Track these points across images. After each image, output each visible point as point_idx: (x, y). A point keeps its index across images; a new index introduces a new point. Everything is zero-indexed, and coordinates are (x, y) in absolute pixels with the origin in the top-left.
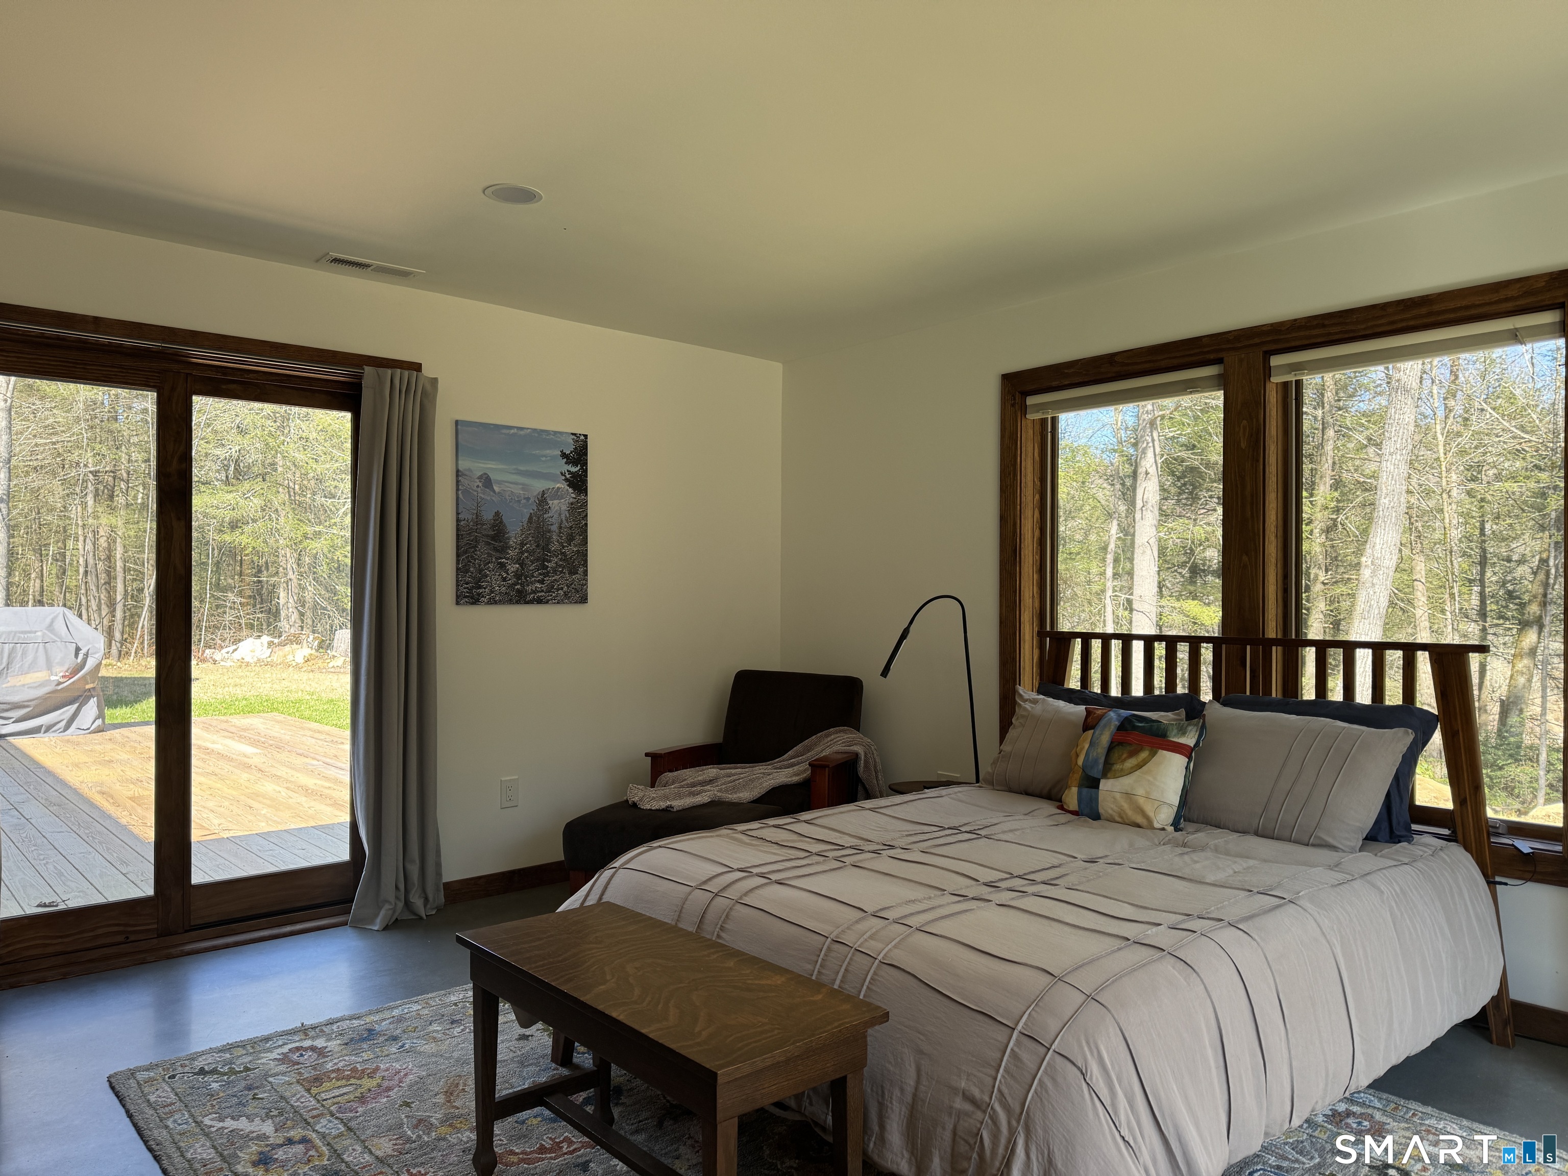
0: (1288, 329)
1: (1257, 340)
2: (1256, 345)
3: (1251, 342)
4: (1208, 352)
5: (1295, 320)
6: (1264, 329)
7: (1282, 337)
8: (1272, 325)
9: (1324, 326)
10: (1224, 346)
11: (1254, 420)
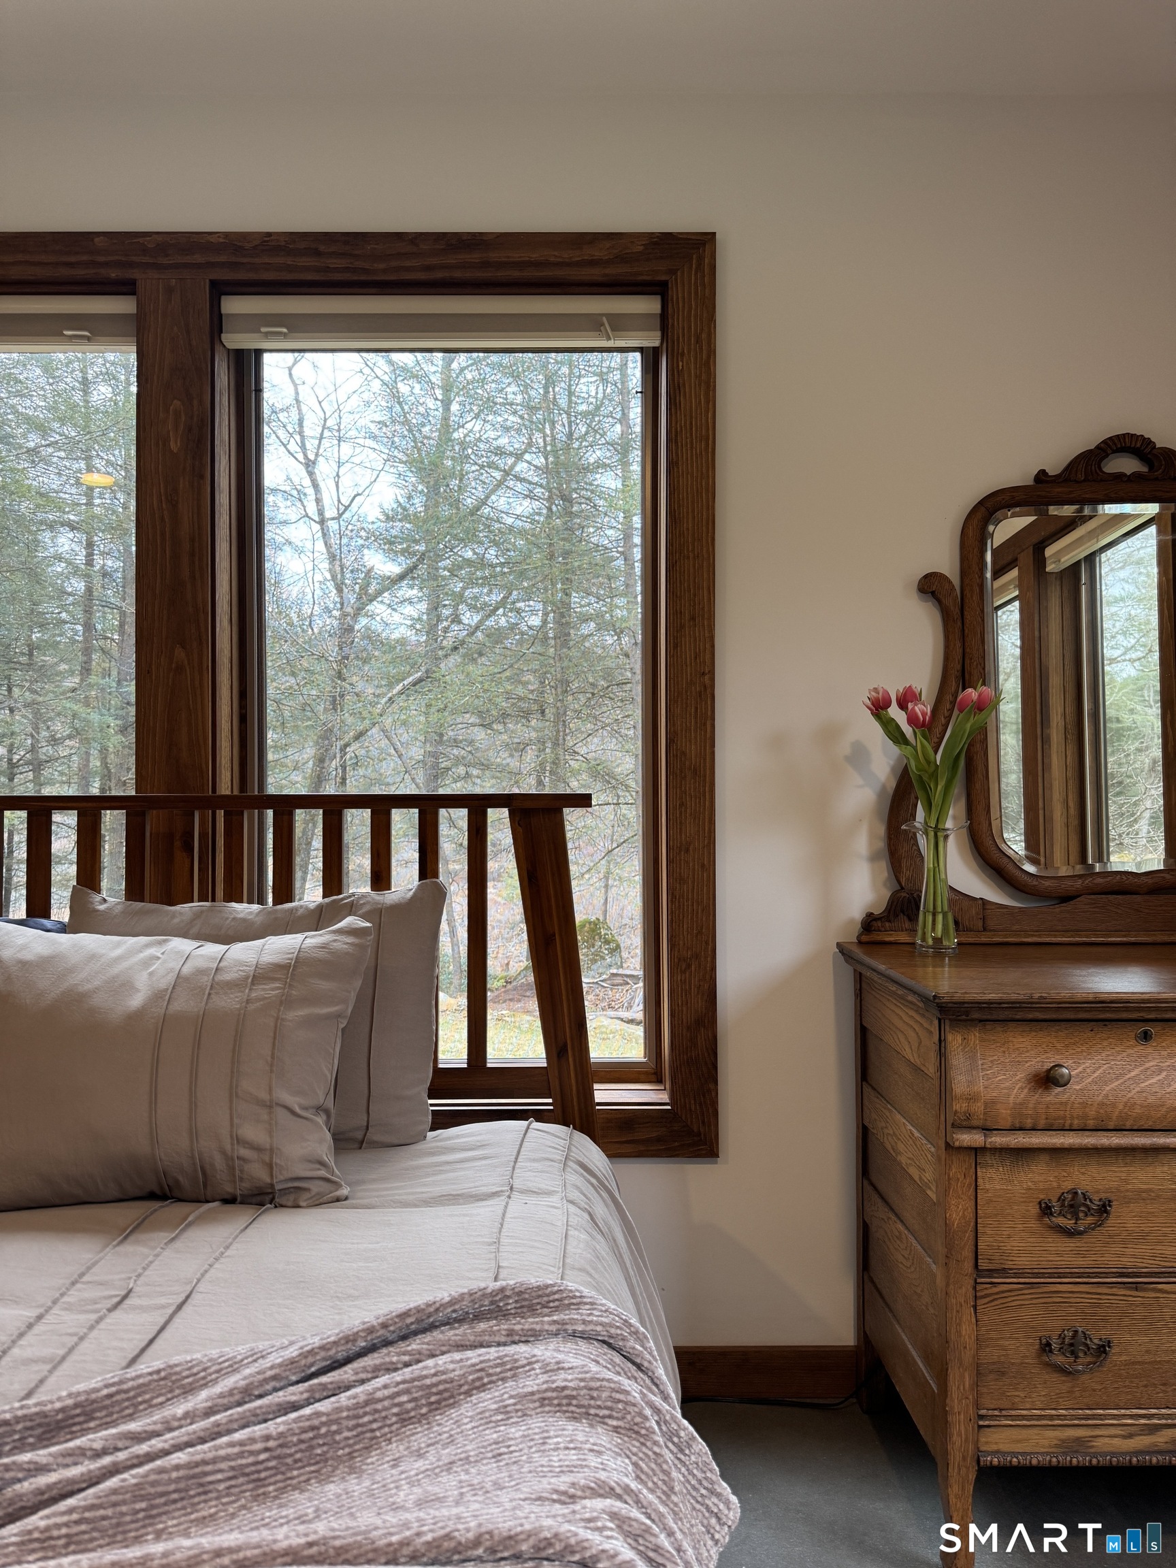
0: (255, 247)
1: (198, 258)
2: (199, 266)
3: (188, 259)
4: (106, 264)
5: (269, 234)
6: (212, 239)
7: (245, 260)
8: (227, 235)
9: (318, 253)
10: (134, 259)
11: (195, 403)
